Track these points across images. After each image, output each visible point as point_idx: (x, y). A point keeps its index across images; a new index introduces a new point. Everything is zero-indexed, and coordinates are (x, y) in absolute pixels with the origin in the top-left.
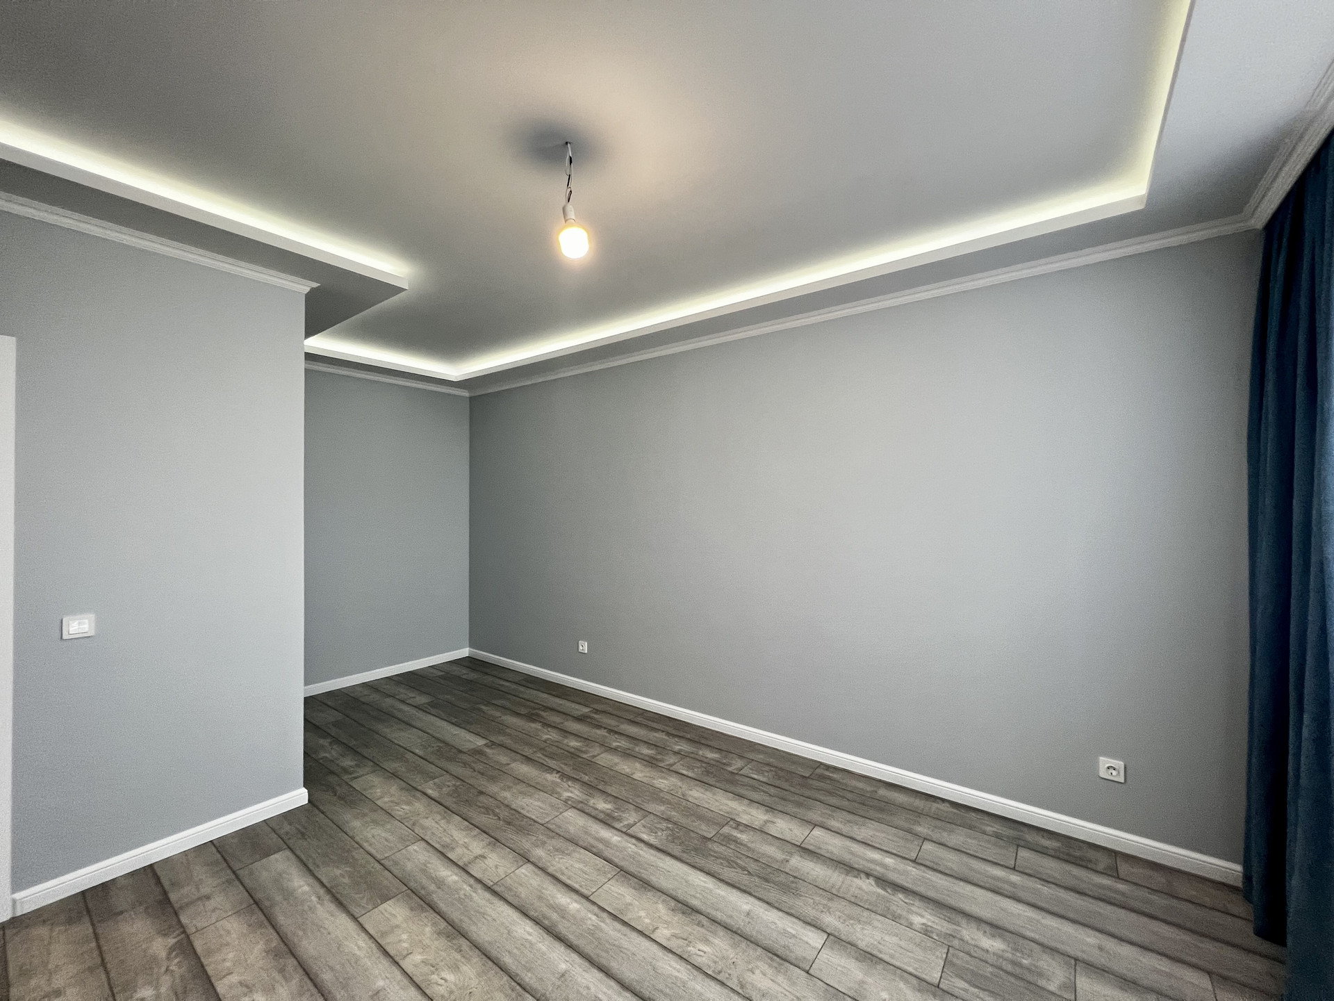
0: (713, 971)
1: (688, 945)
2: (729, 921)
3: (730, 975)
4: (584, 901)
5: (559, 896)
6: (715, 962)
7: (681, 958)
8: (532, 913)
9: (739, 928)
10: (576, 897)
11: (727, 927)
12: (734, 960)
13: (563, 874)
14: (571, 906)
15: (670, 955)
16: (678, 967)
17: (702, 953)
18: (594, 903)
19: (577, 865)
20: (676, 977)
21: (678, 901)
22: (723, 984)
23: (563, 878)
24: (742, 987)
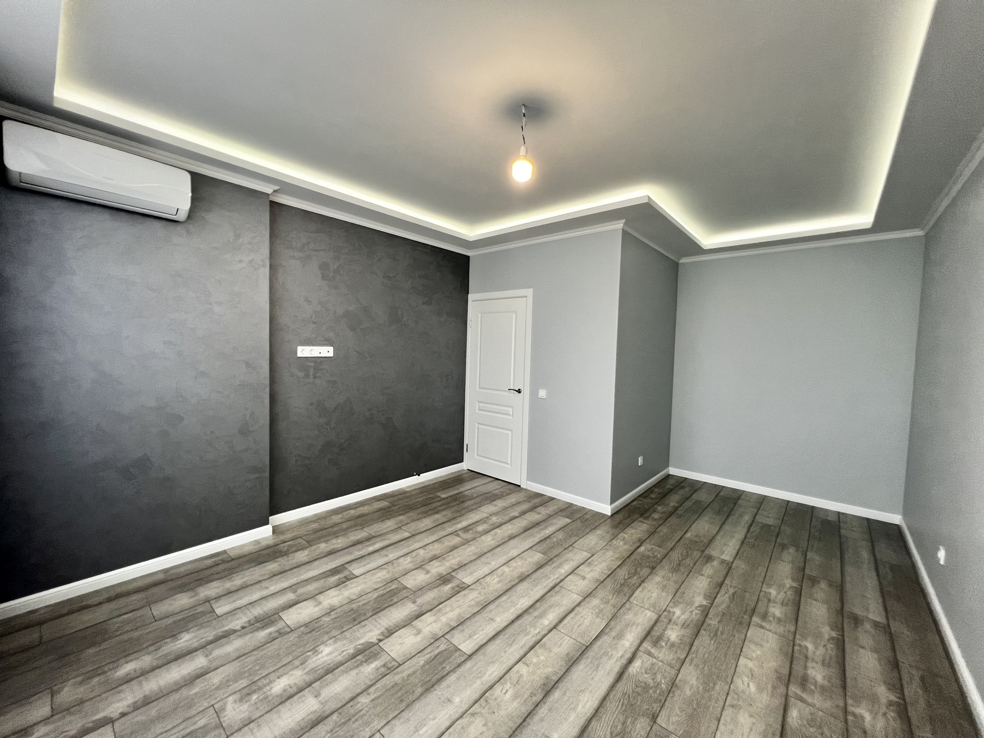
0: (487, 697)
1: (511, 684)
2: (536, 718)
3: (484, 708)
6: (496, 699)
7: (501, 678)
9: (529, 724)
11: (530, 714)
12: (496, 714)
15: (504, 671)
16: (494, 675)
17: (504, 691)
20: (485, 674)
21: (556, 683)
22: (476, 702)
24: (473, 714)
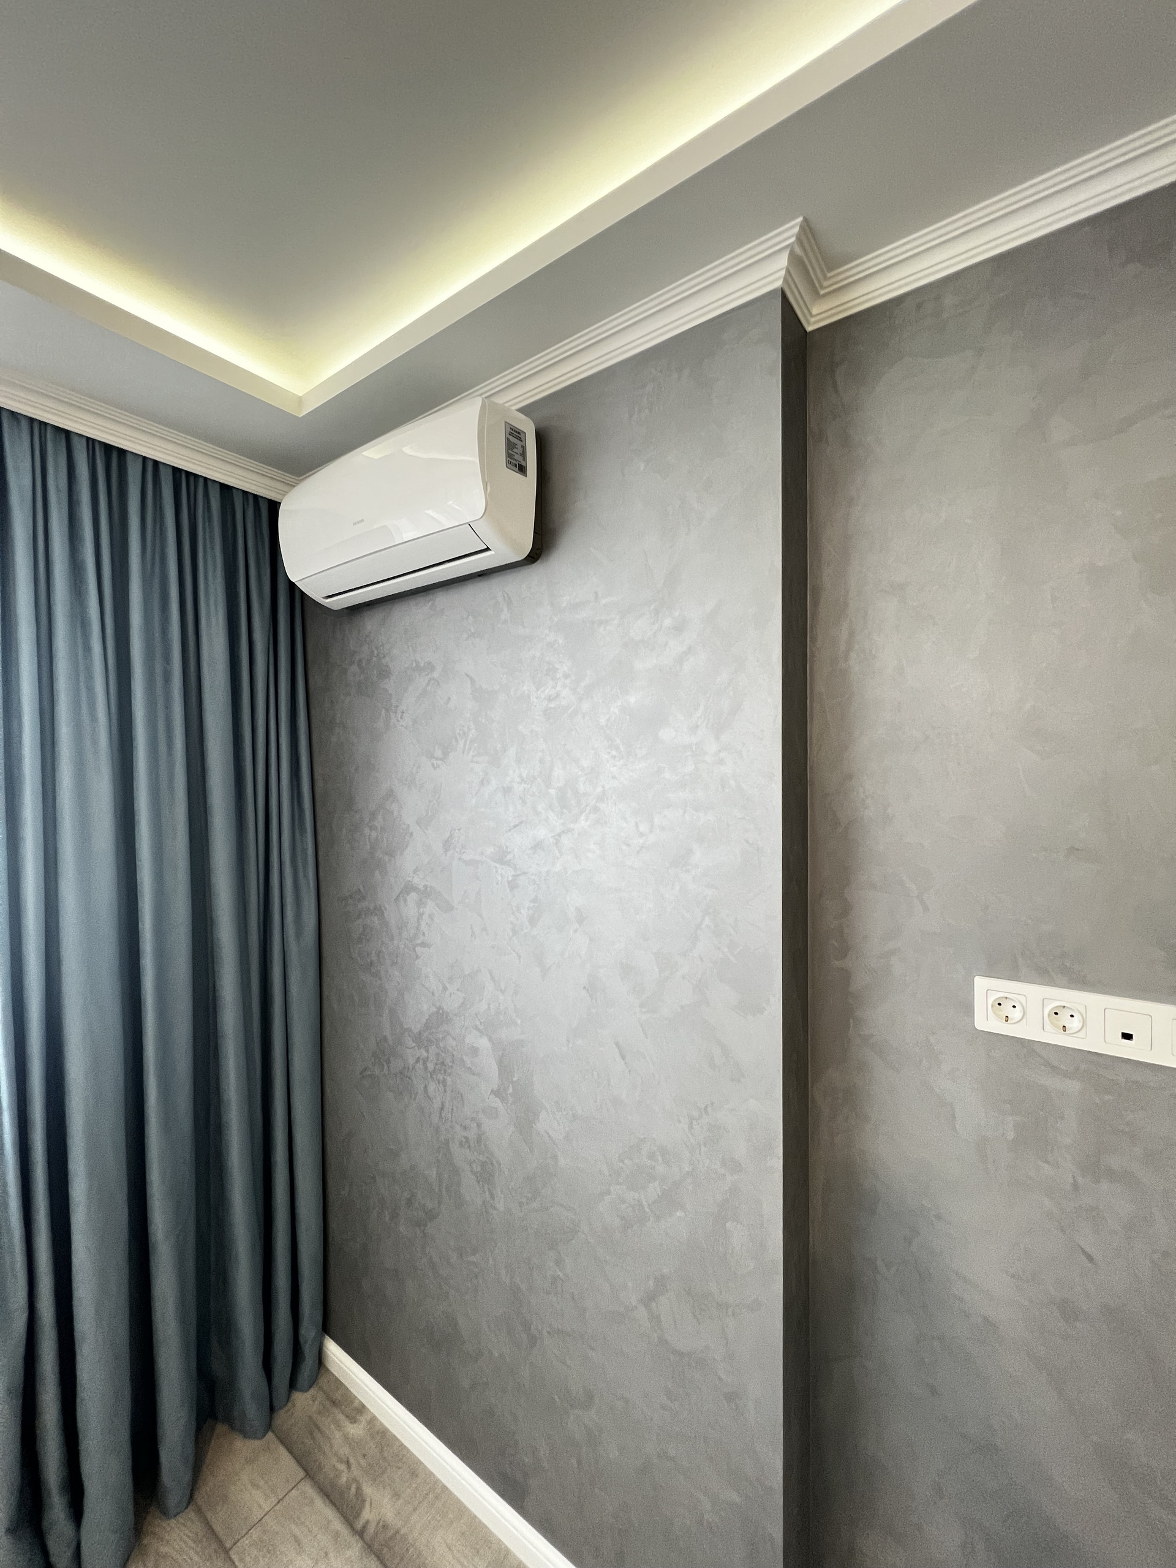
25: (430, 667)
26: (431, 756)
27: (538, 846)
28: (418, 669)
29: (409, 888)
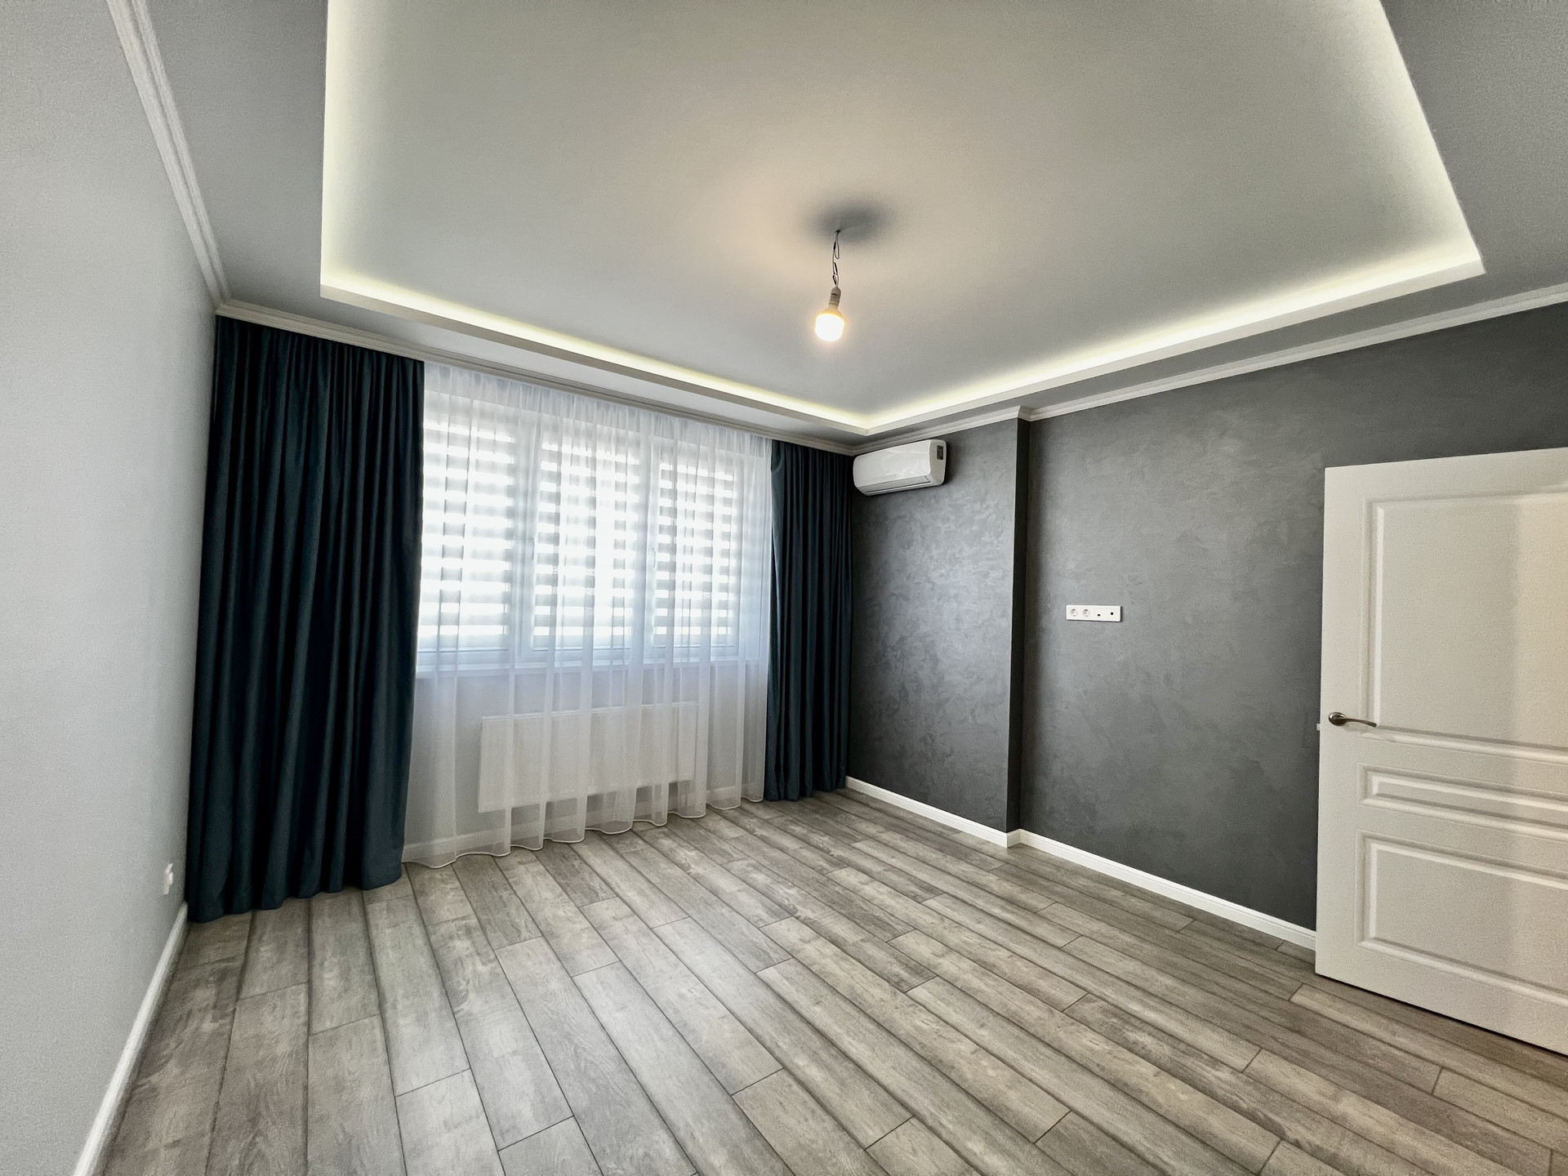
4: (790, 1066)
5: (819, 1079)
8: (851, 1065)
10: (798, 1073)
13: (813, 1112)
14: (806, 1062)
18: (778, 1060)
19: (792, 1122)
23: (812, 1104)
25: (904, 517)
26: (904, 548)
27: (942, 575)
28: (900, 518)
29: (893, 595)
